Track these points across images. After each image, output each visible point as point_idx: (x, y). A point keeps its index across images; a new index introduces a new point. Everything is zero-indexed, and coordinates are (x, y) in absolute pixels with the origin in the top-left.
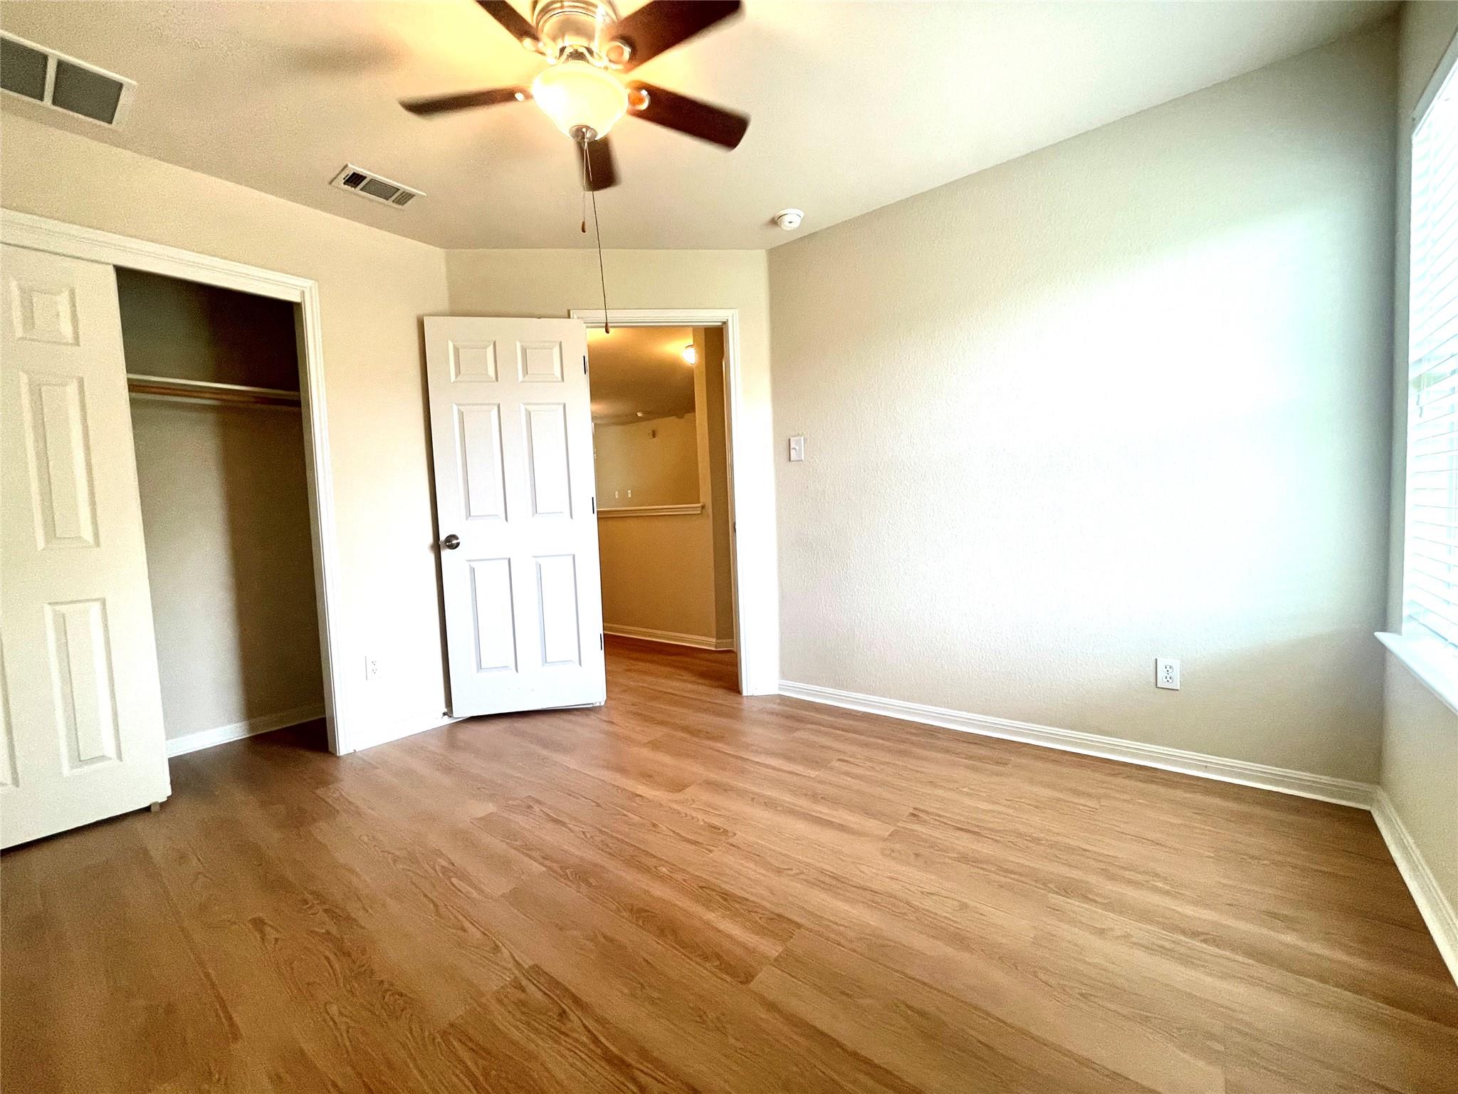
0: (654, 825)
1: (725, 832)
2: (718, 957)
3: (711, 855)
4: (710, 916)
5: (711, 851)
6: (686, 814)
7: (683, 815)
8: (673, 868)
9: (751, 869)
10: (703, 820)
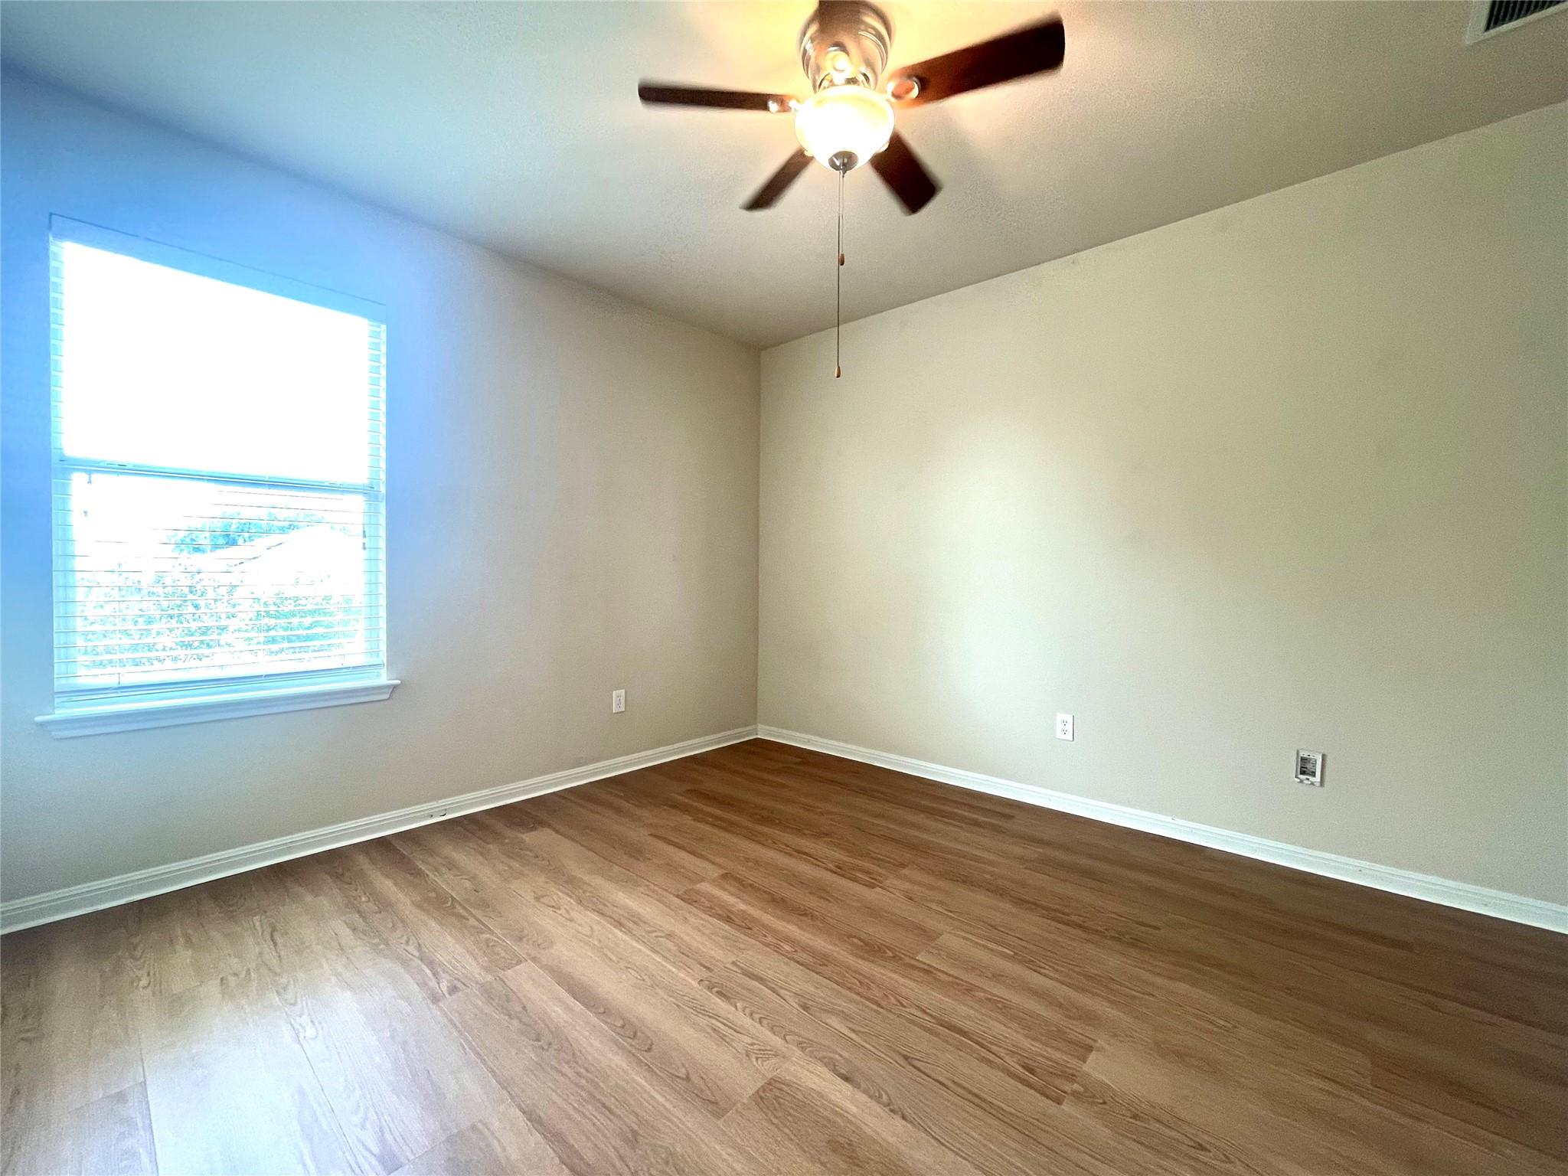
0: (805, 1007)
1: (710, 988)
2: (743, 886)
3: (735, 960)
4: (743, 907)
5: (734, 963)
6: (760, 1023)
7: (765, 1022)
8: (777, 949)
9: (695, 940)
10: (737, 1009)
